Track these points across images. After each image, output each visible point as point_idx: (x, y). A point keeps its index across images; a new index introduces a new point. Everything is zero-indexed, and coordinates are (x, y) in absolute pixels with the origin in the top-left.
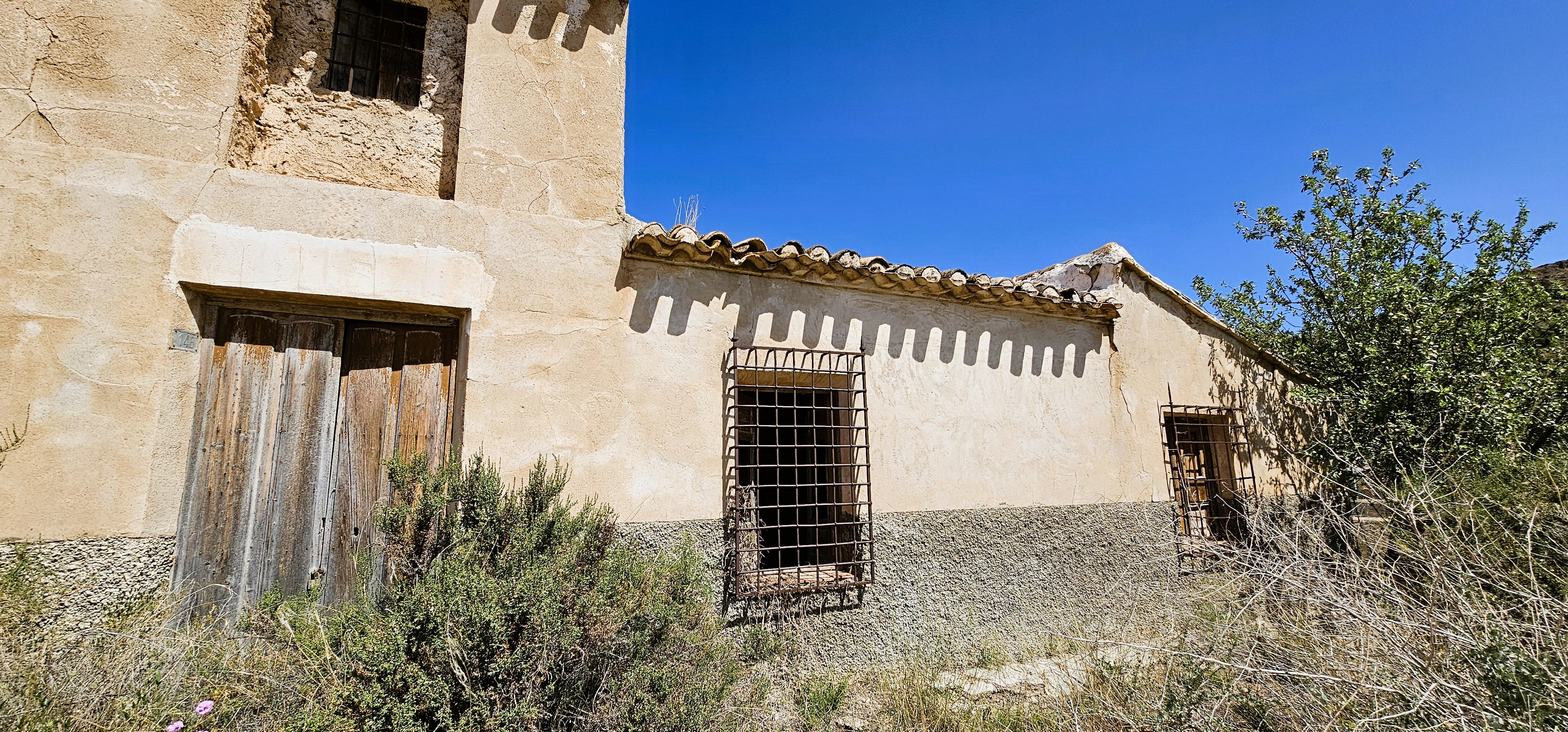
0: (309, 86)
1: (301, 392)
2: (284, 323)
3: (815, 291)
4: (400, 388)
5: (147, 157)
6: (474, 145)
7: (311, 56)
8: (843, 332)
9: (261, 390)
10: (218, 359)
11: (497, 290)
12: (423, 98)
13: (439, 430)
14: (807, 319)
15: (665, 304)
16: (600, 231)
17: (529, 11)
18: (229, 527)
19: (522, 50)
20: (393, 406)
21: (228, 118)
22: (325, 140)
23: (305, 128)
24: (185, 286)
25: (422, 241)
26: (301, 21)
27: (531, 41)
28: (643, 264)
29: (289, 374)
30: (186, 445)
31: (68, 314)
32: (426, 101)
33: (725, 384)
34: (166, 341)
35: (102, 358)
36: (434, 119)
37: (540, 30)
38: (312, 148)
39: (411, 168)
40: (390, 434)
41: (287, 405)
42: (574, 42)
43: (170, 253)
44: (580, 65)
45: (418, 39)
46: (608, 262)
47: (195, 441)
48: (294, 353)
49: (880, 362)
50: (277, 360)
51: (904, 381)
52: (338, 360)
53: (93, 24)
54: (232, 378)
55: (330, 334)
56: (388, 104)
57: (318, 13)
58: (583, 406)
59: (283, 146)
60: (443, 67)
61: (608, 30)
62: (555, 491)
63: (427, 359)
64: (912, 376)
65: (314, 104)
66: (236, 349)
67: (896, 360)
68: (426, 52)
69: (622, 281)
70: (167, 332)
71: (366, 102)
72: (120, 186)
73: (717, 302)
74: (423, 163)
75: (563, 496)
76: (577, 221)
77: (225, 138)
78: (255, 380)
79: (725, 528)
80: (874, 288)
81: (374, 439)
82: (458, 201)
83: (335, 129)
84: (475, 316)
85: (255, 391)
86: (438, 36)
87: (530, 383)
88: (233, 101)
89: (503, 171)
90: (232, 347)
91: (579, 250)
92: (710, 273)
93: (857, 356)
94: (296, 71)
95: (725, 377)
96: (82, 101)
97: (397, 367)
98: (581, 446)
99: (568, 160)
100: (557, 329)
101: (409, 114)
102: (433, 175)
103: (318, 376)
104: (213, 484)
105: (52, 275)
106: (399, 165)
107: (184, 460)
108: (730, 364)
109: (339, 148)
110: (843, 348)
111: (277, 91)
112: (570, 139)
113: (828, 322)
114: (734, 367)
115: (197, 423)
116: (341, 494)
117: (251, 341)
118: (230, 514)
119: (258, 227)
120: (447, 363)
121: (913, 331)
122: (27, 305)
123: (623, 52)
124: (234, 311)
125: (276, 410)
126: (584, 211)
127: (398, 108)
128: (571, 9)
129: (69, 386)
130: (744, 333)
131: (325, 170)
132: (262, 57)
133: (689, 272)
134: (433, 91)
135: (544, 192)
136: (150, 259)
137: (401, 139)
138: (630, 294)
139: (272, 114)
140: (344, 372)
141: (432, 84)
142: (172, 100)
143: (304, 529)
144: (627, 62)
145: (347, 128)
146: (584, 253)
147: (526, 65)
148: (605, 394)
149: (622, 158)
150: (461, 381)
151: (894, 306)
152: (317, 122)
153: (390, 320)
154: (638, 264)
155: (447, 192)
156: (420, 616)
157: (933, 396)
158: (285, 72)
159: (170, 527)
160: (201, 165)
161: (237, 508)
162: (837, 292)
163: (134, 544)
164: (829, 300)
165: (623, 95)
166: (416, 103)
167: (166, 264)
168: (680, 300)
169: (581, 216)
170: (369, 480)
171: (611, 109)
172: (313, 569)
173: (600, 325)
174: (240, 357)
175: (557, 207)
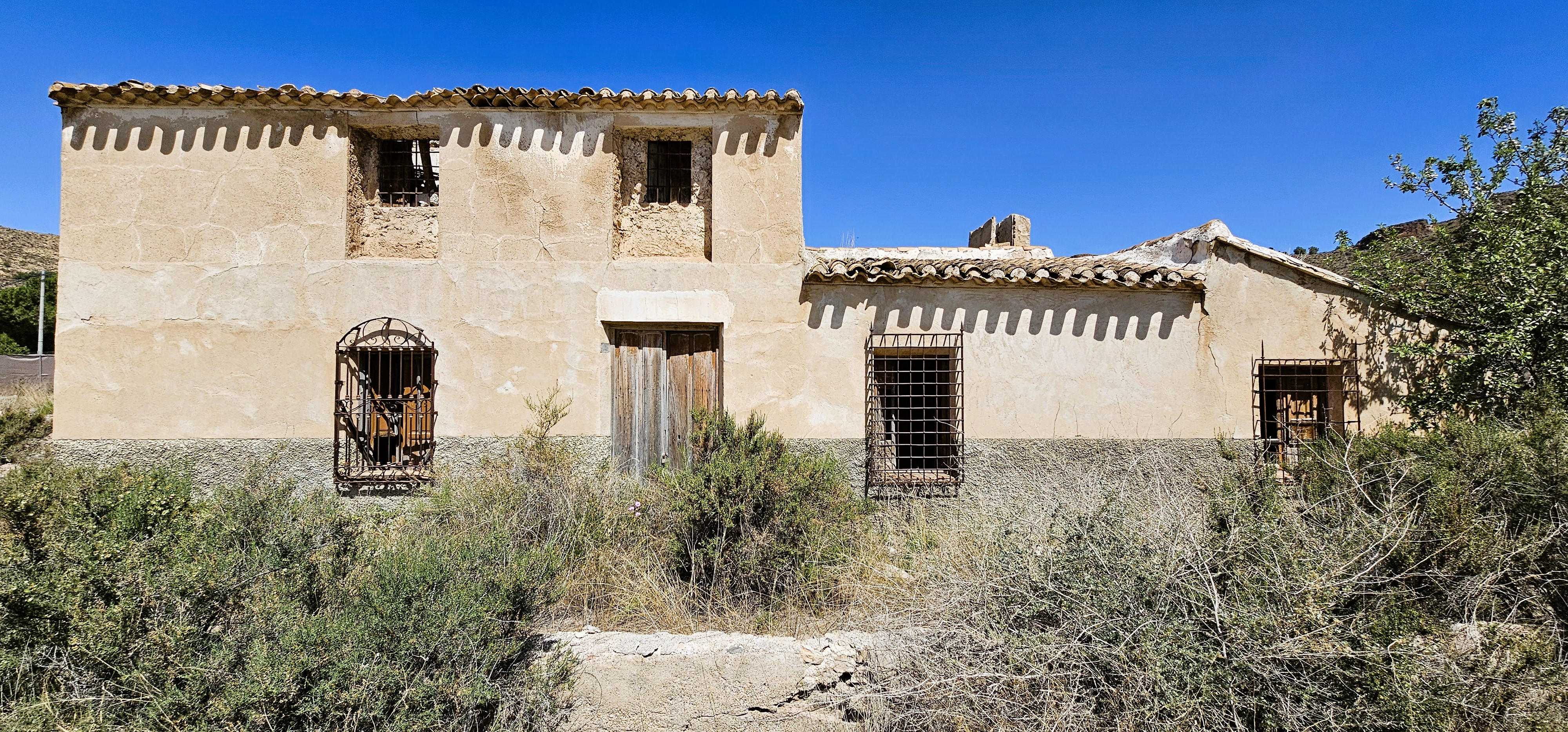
0: (640, 203)
1: (651, 368)
2: (641, 335)
3: (931, 292)
4: (693, 364)
5: (583, 262)
6: (720, 228)
7: (639, 185)
8: (950, 318)
9: (635, 368)
10: (618, 354)
11: (736, 310)
12: (692, 197)
13: (712, 387)
14: (923, 312)
15: (829, 310)
16: (790, 270)
17: (744, 137)
18: (629, 433)
19: (742, 163)
20: (690, 375)
21: (610, 236)
22: (649, 232)
23: (640, 227)
24: (603, 322)
25: (698, 288)
26: (632, 166)
27: (747, 156)
28: (816, 287)
29: (645, 360)
30: (610, 395)
31: (565, 340)
32: (694, 199)
33: (867, 357)
34: (599, 349)
35: (578, 359)
36: (699, 210)
37: (751, 148)
38: (644, 239)
39: (690, 241)
40: (690, 389)
41: (645, 375)
42: (770, 151)
43: (595, 308)
44: (775, 165)
45: (687, 162)
46: (794, 288)
47: (613, 394)
48: (646, 349)
49: (979, 337)
50: (640, 353)
51: (997, 349)
52: (665, 352)
53: (556, 199)
54: (623, 363)
55: (660, 339)
56: (676, 205)
57: (639, 159)
58: (783, 374)
59: (631, 240)
60: (702, 176)
61: (789, 137)
62: (757, 428)
63: (704, 349)
64: (1005, 345)
65: (643, 213)
66: (623, 348)
67: (992, 335)
68: (692, 170)
69: (803, 299)
70: (599, 344)
71: (665, 207)
72: (575, 278)
73: (861, 306)
74: (696, 237)
75: (763, 429)
76: (776, 265)
77: (610, 246)
78: (632, 364)
79: (867, 444)
80: (974, 286)
81: (684, 392)
82: (714, 263)
83: (653, 226)
84: (726, 326)
85: (632, 369)
86: (698, 157)
87: (755, 362)
88: (612, 227)
89: (736, 241)
90: (622, 348)
91: (778, 283)
92: (857, 288)
93: (958, 335)
94: (633, 196)
95: (867, 353)
96: (558, 239)
97: (691, 354)
98: (783, 396)
99: (769, 228)
100: (767, 331)
101: (686, 209)
102: (700, 243)
103: (657, 360)
104: (621, 413)
105: (558, 322)
106: (684, 241)
107: (610, 402)
108: (869, 346)
109: (655, 235)
110: (949, 329)
111: (626, 209)
112: (771, 214)
113: (939, 312)
114: (871, 348)
115: (612, 385)
116: (671, 417)
117: (629, 345)
118: (629, 427)
119: (627, 290)
120: (714, 351)
121: (1007, 313)
122: (552, 337)
123: (800, 151)
124: (621, 330)
125: (642, 378)
126: (780, 258)
127: (681, 207)
128: (767, 130)
129: (569, 371)
130: (879, 324)
131: (650, 250)
132: (619, 196)
133: (844, 288)
134: (697, 193)
135: (758, 250)
136: (588, 311)
137: (685, 228)
138: (808, 305)
139: (626, 224)
140: (668, 358)
141: (697, 188)
142: (589, 231)
143: (658, 435)
144: (802, 157)
145: (658, 224)
146: (782, 284)
147: (743, 171)
148: (795, 366)
149: (801, 221)
150: (721, 362)
151: (992, 296)
152: (645, 223)
153: (686, 330)
154: (812, 287)
155: (709, 256)
156: (707, 474)
157: (1022, 359)
158: (629, 198)
159: (608, 432)
160: (602, 262)
161: (631, 424)
162: (947, 290)
163: (598, 439)
164: (940, 297)
165: (801, 179)
166: (689, 201)
167: (595, 312)
168: (838, 307)
169: (779, 262)
170: (682, 412)
171: (794, 190)
172: (663, 454)
173: (791, 326)
174: (625, 353)
175: (765, 258)
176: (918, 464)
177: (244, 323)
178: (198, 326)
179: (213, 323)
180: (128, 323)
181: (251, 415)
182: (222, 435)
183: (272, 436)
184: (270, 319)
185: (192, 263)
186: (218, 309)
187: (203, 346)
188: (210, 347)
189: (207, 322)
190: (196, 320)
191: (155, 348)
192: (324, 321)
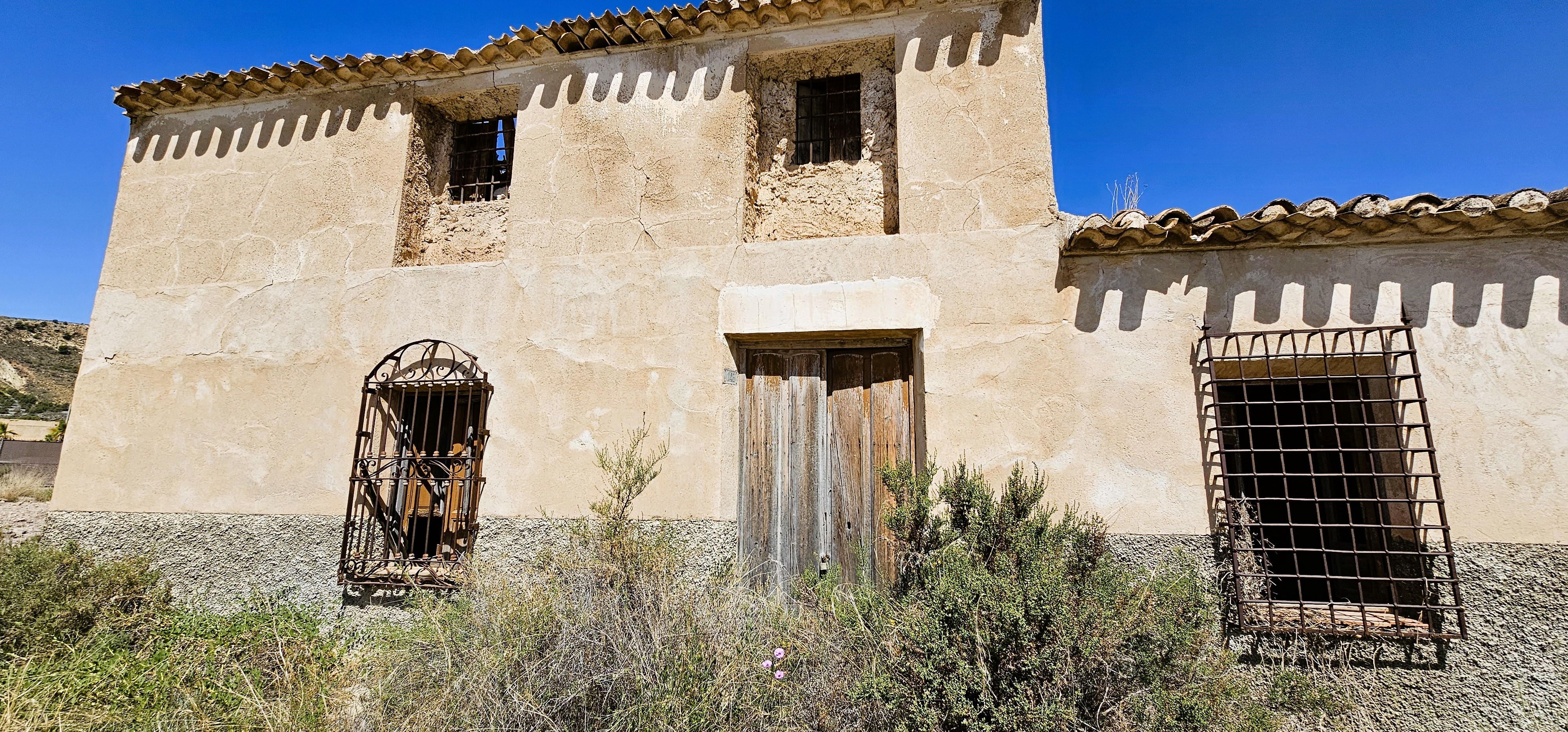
0: (785, 166)
1: (802, 410)
2: (787, 357)
3: (1316, 255)
4: (871, 404)
5: (700, 247)
6: (912, 180)
7: (784, 141)
8: (1369, 301)
9: (777, 410)
10: (750, 388)
11: (943, 308)
12: (863, 151)
13: (904, 439)
14: (1307, 293)
15: (1114, 299)
16: (1035, 235)
17: (946, 43)
18: (766, 517)
19: (944, 81)
20: (866, 419)
21: (741, 206)
22: (799, 206)
23: (785, 200)
24: (727, 336)
25: (878, 274)
26: (774, 118)
27: (950, 70)
28: (1084, 260)
29: (793, 397)
30: (737, 454)
31: (670, 365)
32: (866, 153)
33: (1197, 380)
34: (720, 378)
35: (688, 394)
36: (874, 166)
37: (957, 57)
38: (791, 215)
39: (861, 213)
40: (867, 443)
41: (794, 420)
42: (989, 57)
43: (717, 314)
44: (998, 77)
45: (854, 102)
46: (1045, 264)
47: (741, 451)
48: (795, 379)
49: (1440, 334)
50: (784, 385)
51: (1488, 358)
52: (824, 383)
53: (665, 163)
54: (759, 402)
55: (818, 362)
56: (839, 164)
57: (784, 107)
58: (1034, 413)
59: (772, 219)
60: (877, 119)
61: (1020, 31)
62: (1035, 498)
63: (889, 378)
64: (1504, 348)
65: (789, 180)
66: (759, 379)
67: (1470, 330)
68: (863, 111)
69: (1063, 281)
70: (721, 371)
71: (823, 167)
72: (689, 271)
73: (1177, 289)
74: (870, 207)
75: (1042, 502)
76: (1010, 230)
77: (740, 222)
78: (773, 403)
79: (1216, 546)
80: (1417, 237)
81: (856, 448)
82: (902, 233)
83: (804, 196)
84: (926, 335)
85: (773, 411)
86: (870, 93)
87: (981, 392)
88: (743, 193)
89: (938, 197)
90: (756, 378)
91: (1016, 258)
92: (1165, 257)
93: (1397, 329)
94: (775, 157)
95: (1197, 372)
96: (664, 218)
97: (867, 386)
98: (1036, 452)
99: (995, 173)
100: (1001, 338)
101: (855, 167)
102: (877, 215)
103: (813, 397)
104: (754, 484)
105: (660, 339)
106: (852, 213)
107: (737, 464)
108: (1203, 356)
109: (808, 209)
110: (1370, 322)
111: (765, 177)
112: (995, 151)
113: (1342, 294)
114: (1209, 359)
115: (741, 437)
116: (836, 493)
117: (767, 373)
118: (766, 506)
119: (766, 285)
120: (905, 379)
121: (1499, 287)
122: (651, 361)
123: (1040, 49)
124: (755, 351)
125: (787, 426)
126: (1016, 219)
127: (847, 165)
128: (984, 26)
129: (675, 413)
130: (1216, 319)
131: (800, 230)
132: (755, 154)
133: (1139, 260)
134: (871, 143)
135: (976, 208)
136: (707, 320)
137: (851, 191)
138: (1073, 293)
139: (764, 195)
140: (829, 393)
141: (870, 136)
142: (710, 203)
143: (814, 522)
144: (1045, 58)
145: (812, 193)
146: (1021, 260)
147: (947, 93)
148: (1055, 398)
149: (1049, 156)
150: (919, 395)
151: (1456, 255)
152: (793, 192)
153: (859, 346)
154: (1078, 261)
155: (892, 227)
156: (949, 606)
157: (1552, 376)
158: (768, 161)
159: (732, 515)
160: (729, 246)
161: (770, 502)
162: (1352, 251)
163: (716, 525)
164: (1340, 264)
165: (1044, 92)
166: (859, 156)
167: (716, 321)
168: (1130, 292)
169: (1014, 224)
170: (854, 482)
171: (1034, 110)
172: (822, 554)
173: (1044, 329)
174: (762, 386)
175: (989, 221)
176: (1316, 592)
177: (268, 356)
178: (219, 361)
179: (236, 357)
180: (148, 362)
181: (259, 481)
182: (223, 509)
183: (276, 511)
184: (297, 350)
185: (225, 284)
186: (244, 339)
187: (221, 388)
188: (227, 388)
189: (230, 356)
190: (218, 355)
191: (171, 392)
192: (358, 350)
